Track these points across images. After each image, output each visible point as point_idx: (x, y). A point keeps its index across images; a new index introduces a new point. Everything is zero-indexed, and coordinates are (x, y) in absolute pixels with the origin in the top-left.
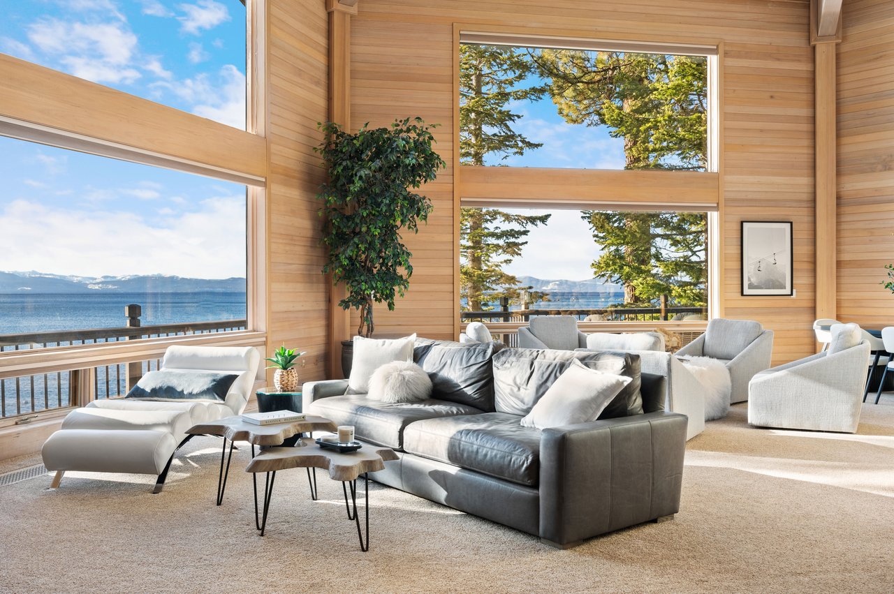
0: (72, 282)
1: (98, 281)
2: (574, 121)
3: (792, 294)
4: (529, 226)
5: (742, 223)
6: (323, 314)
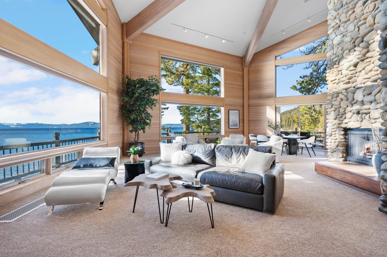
0: (4, 125)
1: (14, 125)
2: (171, 84)
4: (164, 110)
5: (229, 110)
6: (122, 135)
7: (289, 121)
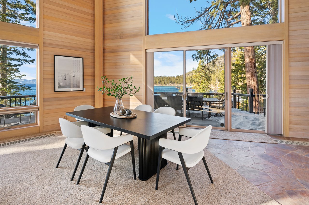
3: (83, 90)
5: (55, 55)
7: (191, 79)
